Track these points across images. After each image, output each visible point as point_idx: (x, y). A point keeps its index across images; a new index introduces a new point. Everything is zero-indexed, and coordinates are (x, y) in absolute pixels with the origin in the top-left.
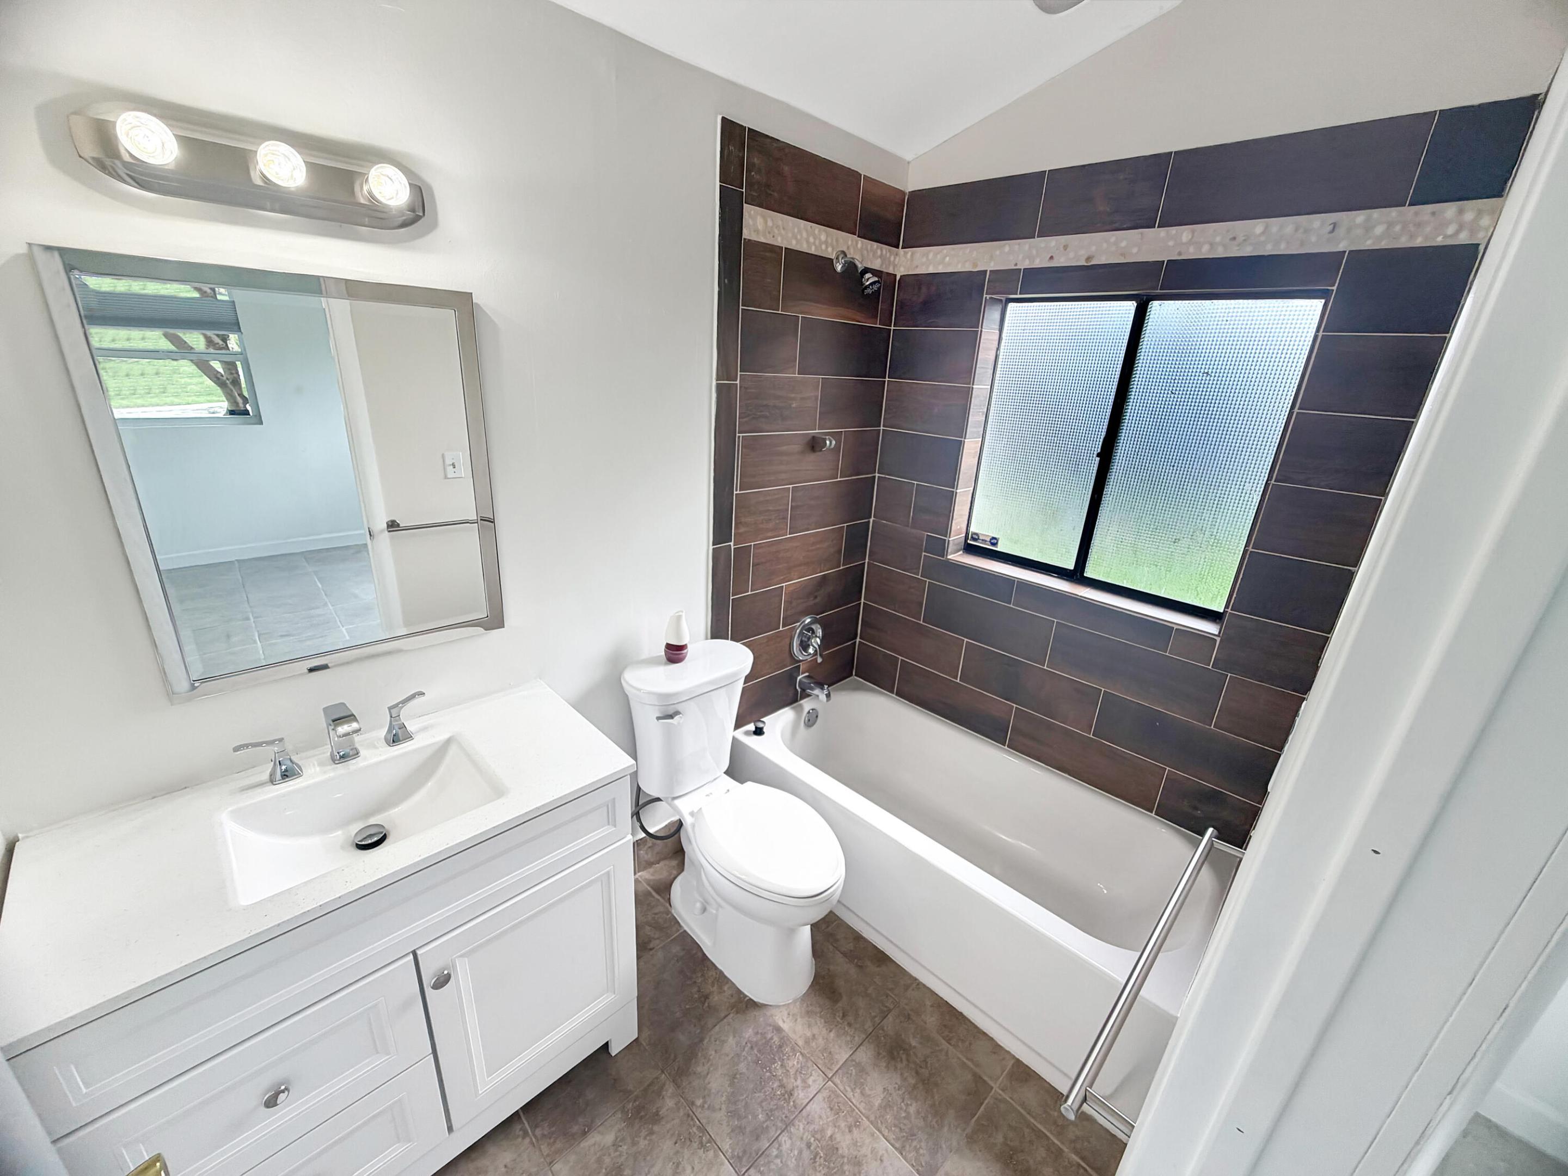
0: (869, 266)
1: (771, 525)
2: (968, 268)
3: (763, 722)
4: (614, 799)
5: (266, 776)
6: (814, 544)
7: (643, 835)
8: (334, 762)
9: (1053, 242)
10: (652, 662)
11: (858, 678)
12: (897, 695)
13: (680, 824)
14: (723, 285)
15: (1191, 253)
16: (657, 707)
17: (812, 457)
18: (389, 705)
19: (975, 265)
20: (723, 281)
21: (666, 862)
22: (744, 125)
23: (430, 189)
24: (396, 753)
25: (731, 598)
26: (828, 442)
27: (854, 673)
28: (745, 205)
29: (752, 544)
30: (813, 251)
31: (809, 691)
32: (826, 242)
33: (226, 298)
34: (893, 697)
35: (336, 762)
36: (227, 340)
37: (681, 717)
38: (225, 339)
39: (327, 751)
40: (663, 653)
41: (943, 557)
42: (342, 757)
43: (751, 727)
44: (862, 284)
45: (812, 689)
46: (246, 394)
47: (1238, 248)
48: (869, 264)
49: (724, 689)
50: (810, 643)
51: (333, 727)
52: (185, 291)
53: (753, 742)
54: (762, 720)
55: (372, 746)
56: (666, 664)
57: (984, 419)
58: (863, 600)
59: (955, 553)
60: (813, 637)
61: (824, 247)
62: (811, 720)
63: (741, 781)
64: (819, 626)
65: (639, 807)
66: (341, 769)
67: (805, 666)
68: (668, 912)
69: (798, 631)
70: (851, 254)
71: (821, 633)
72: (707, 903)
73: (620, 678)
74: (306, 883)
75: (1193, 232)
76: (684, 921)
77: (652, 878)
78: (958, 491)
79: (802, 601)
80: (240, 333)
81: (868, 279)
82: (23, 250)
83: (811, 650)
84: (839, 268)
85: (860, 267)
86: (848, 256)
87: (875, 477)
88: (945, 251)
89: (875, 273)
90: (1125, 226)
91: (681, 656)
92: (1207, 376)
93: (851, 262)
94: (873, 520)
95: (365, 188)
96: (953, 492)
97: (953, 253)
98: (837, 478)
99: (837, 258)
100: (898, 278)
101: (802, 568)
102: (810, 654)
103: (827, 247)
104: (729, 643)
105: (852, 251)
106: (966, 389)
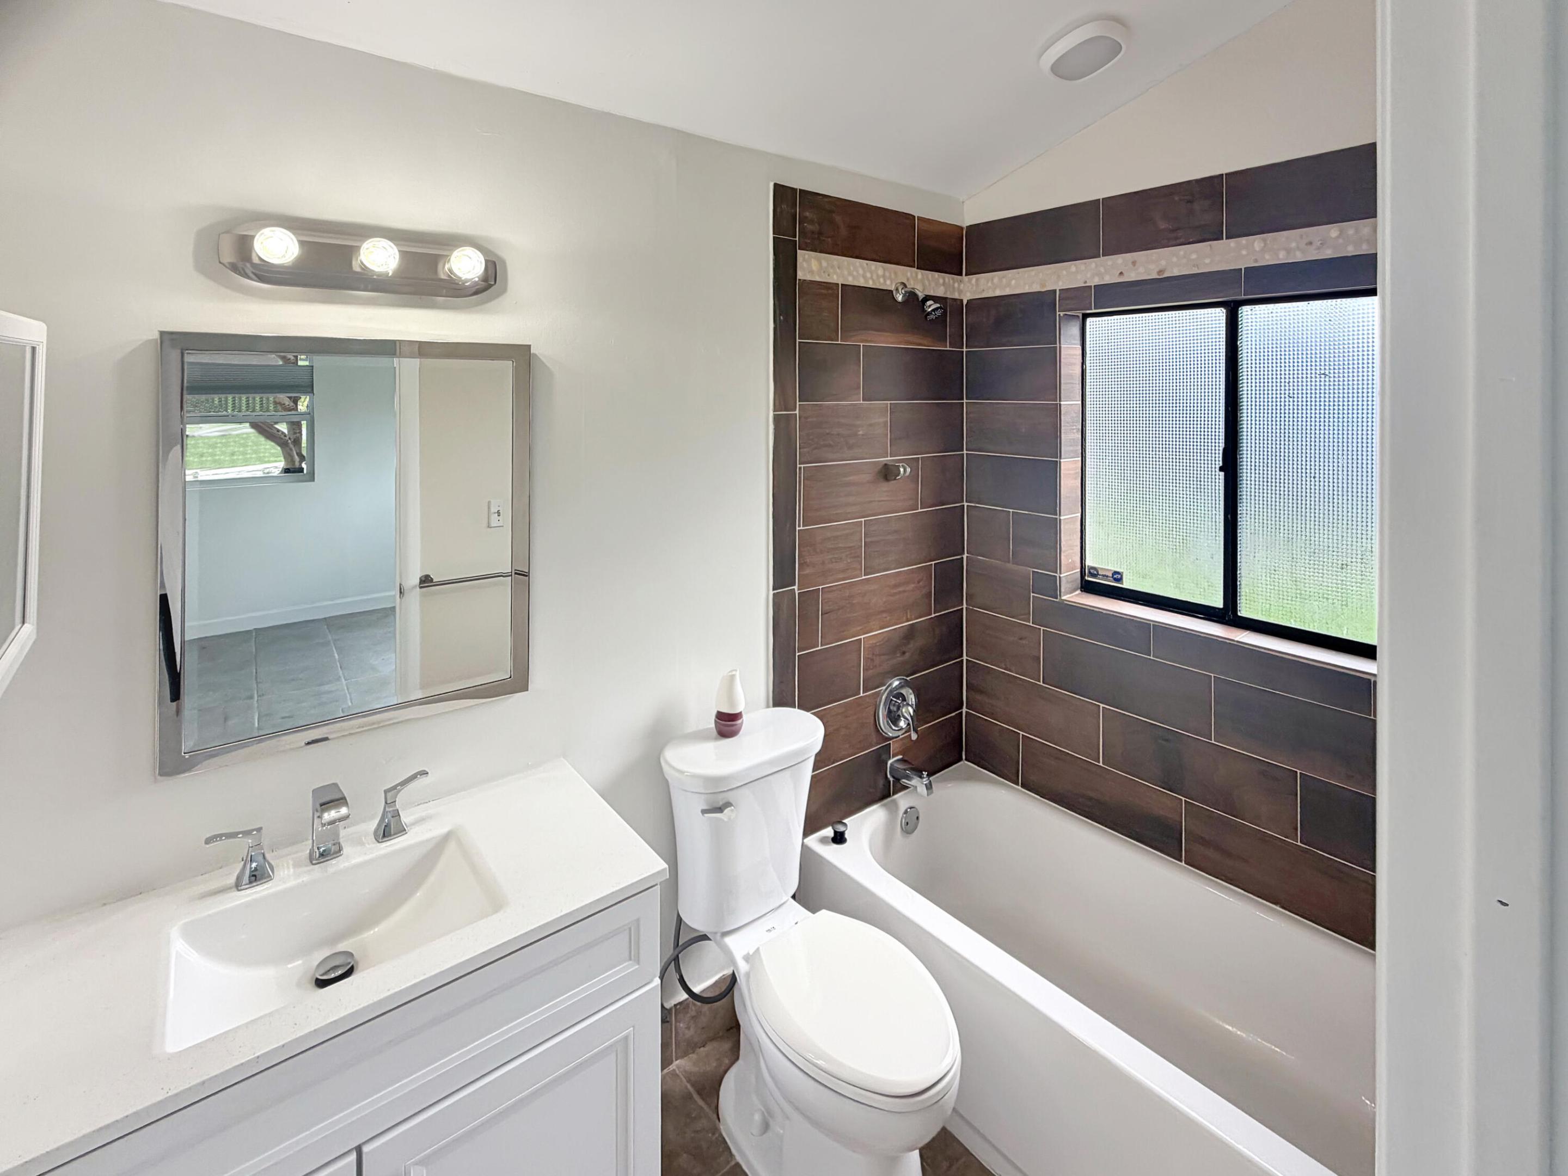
0: (932, 293)
1: (841, 565)
2: (1036, 288)
3: (845, 825)
4: (638, 920)
5: (232, 880)
6: (895, 586)
7: (684, 996)
8: (311, 862)
9: (1120, 260)
10: (700, 736)
11: (969, 763)
12: (1022, 786)
13: (733, 980)
14: (778, 321)
15: (1268, 259)
16: (703, 797)
17: (885, 487)
18: (385, 788)
19: (1043, 285)
20: (778, 319)
21: (716, 1044)
22: (795, 187)
23: (504, 263)
24: (382, 852)
25: (797, 654)
26: (902, 470)
27: (964, 757)
28: (799, 251)
29: (821, 587)
30: (870, 284)
31: (904, 780)
32: (884, 276)
33: (306, 363)
34: (1018, 790)
35: (314, 862)
36: (297, 402)
37: (732, 810)
38: (295, 401)
39: (305, 848)
40: (713, 725)
41: (1057, 598)
42: (322, 855)
43: (829, 832)
44: (924, 310)
45: (908, 778)
46: (304, 453)
47: (1317, 252)
48: (932, 291)
49: (787, 773)
50: (900, 713)
51: (318, 814)
52: (274, 360)
53: (830, 853)
54: (844, 821)
55: (359, 842)
56: (716, 739)
57: (1080, 436)
58: (965, 657)
59: (1071, 593)
60: (904, 705)
61: (882, 280)
62: (911, 823)
63: (813, 909)
64: (911, 691)
65: (679, 949)
66: (317, 871)
67: (896, 745)
68: (715, 1130)
69: (884, 697)
70: (911, 285)
71: (914, 700)
72: (769, 1113)
73: (659, 759)
74: (247, 1025)
75: (1264, 240)
76: (735, 1143)
77: (695, 1069)
78: (1062, 518)
79: (886, 657)
80: (312, 395)
81: (930, 306)
82: (156, 336)
83: (902, 724)
84: (900, 298)
85: (921, 296)
86: (908, 287)
87: (964, 505)
88: (1010, 275)
89: (935, 299)
90: (1191, 240)
91: (733, 728)
92: (1325, 377)
93: (911, 291)
94: (967, 557)
95: (447, 266)
96: (1057, 519)
97: (1017, 276)
98: (918, 509)
99: (897, 289)
100: (965, 302)
101: (884, 615)
102: (902, 729)
103: (885, 281)
104: (796, 710)
105: (912, 282)
106: (1054, 406)
